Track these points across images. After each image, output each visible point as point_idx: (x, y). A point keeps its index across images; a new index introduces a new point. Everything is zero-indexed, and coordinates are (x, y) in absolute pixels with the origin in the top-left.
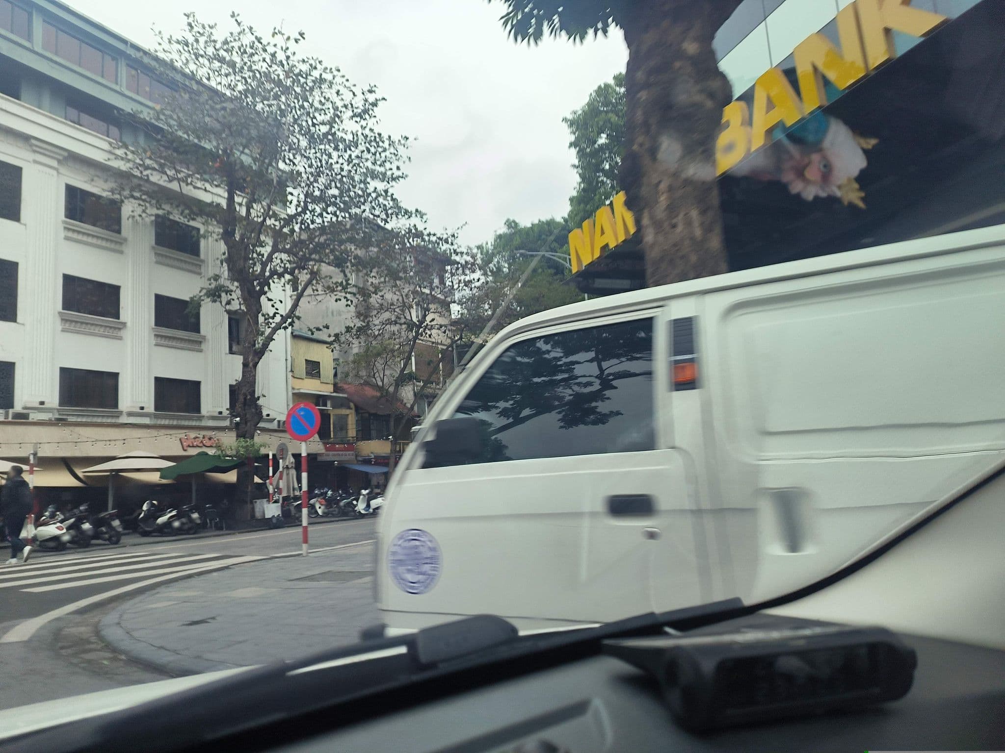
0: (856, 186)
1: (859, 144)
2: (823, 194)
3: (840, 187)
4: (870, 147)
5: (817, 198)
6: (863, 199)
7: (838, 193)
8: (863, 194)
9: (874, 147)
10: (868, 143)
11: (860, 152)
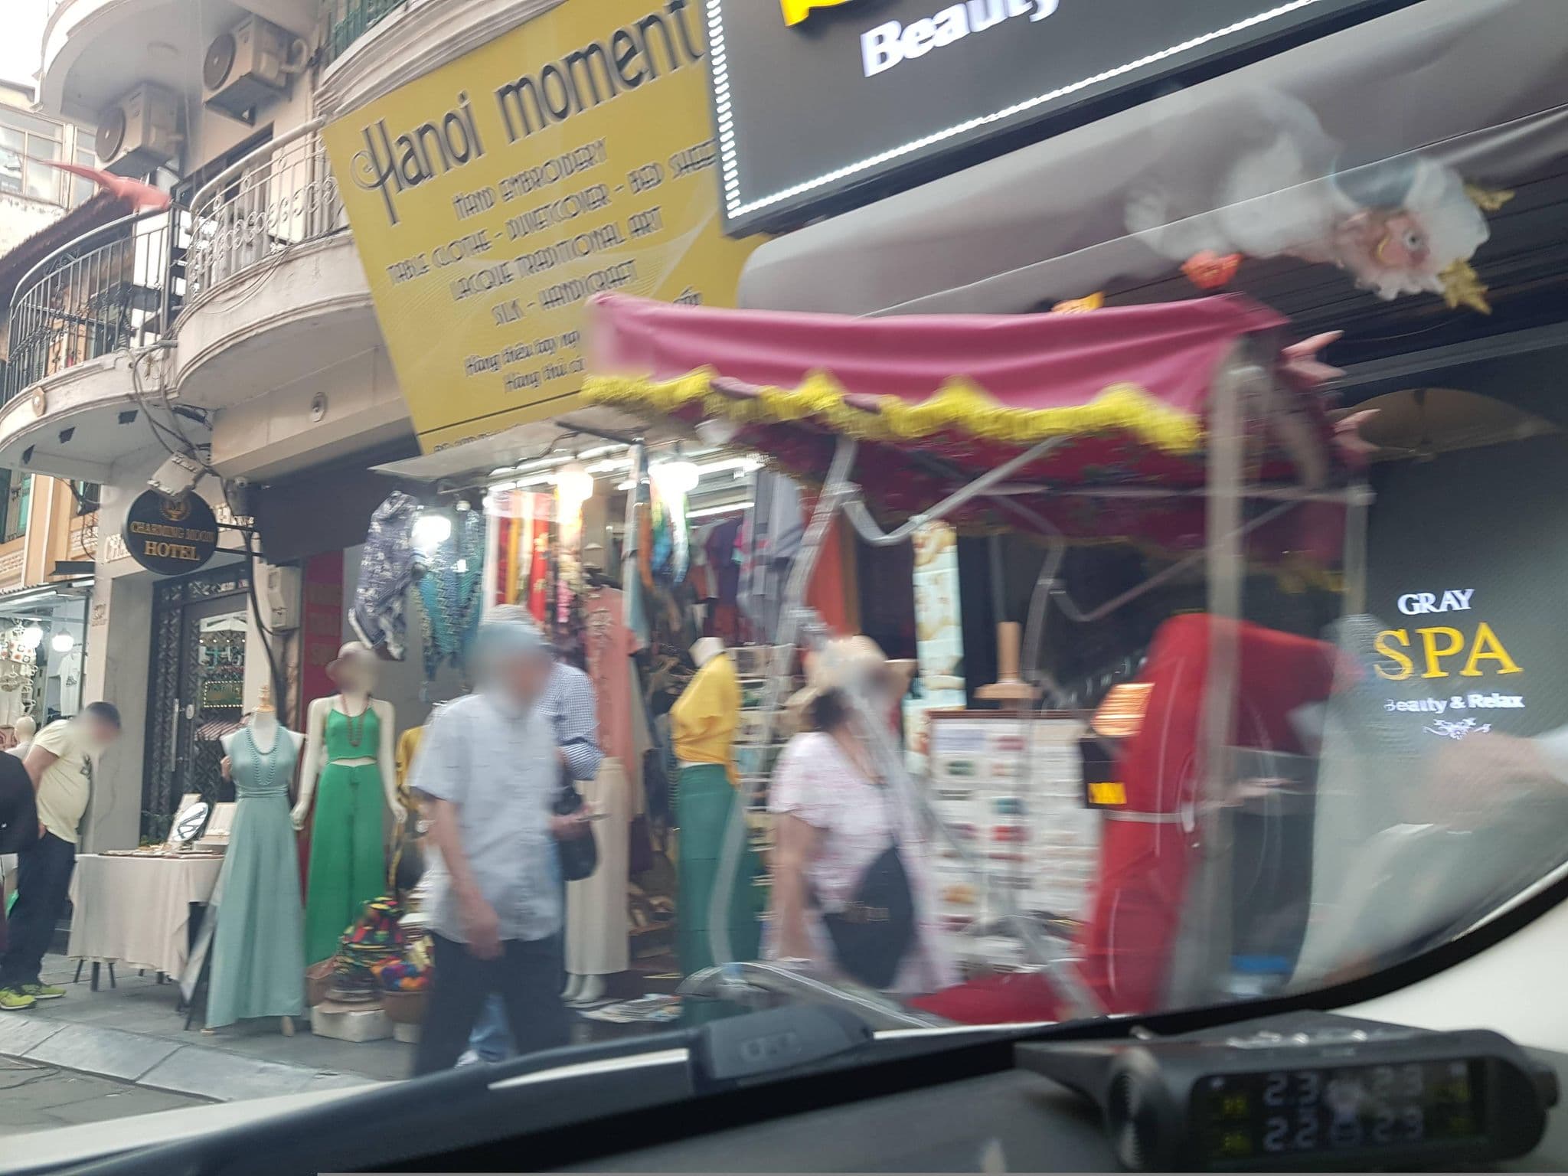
0: (1470, 274)
1: (1474, 200)
2: (1415, 289)
3: (1441, 276)
4: (1496, 206)
5: (1403, 298)
6: (1486, 298)
7: (1439, 287)
8: (1484, 289)
9: (1505, 204)
10: (1492, 200)
11: (1477, 215)
